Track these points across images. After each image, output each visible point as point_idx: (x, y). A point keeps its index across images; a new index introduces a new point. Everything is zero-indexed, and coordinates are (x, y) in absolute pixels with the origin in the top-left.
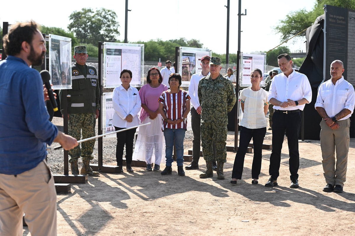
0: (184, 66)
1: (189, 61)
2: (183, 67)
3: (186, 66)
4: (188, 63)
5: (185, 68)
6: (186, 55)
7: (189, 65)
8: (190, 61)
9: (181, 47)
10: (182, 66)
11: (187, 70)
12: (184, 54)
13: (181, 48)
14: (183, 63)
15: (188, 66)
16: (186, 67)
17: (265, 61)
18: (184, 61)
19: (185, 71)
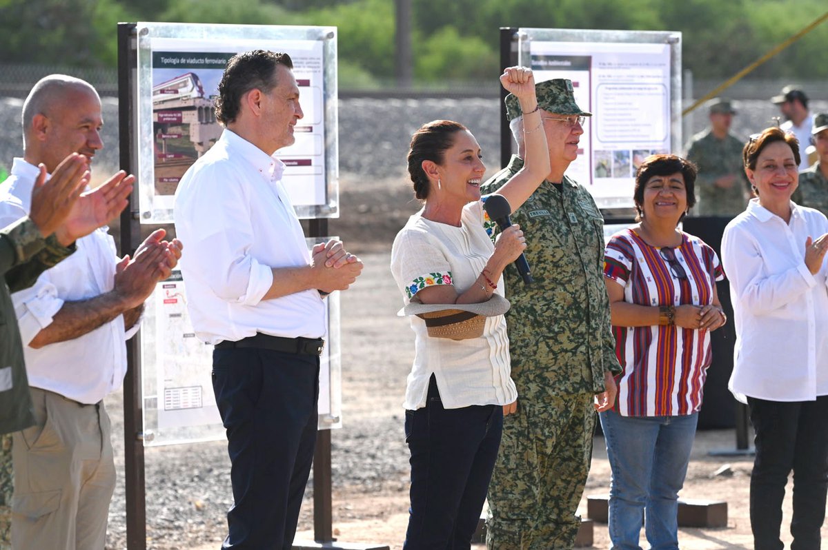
0: (168, 117)
1: (195, 94)
2: (160, 127)
3: (180, 119)
4: (190, 103)
5: (172, 130)
6: (175, 61)
7: (196, 112)
8: (201, 90)
9: (140, 26)
10: (153, 118)
11: (188, 137)
12: (161, 60)
13: (145, 31)
14: (155, 103)
15: (190, 118)
16: (179, 123)
17: (673, 73)
18: (162, 91)
19: (177, 144)
